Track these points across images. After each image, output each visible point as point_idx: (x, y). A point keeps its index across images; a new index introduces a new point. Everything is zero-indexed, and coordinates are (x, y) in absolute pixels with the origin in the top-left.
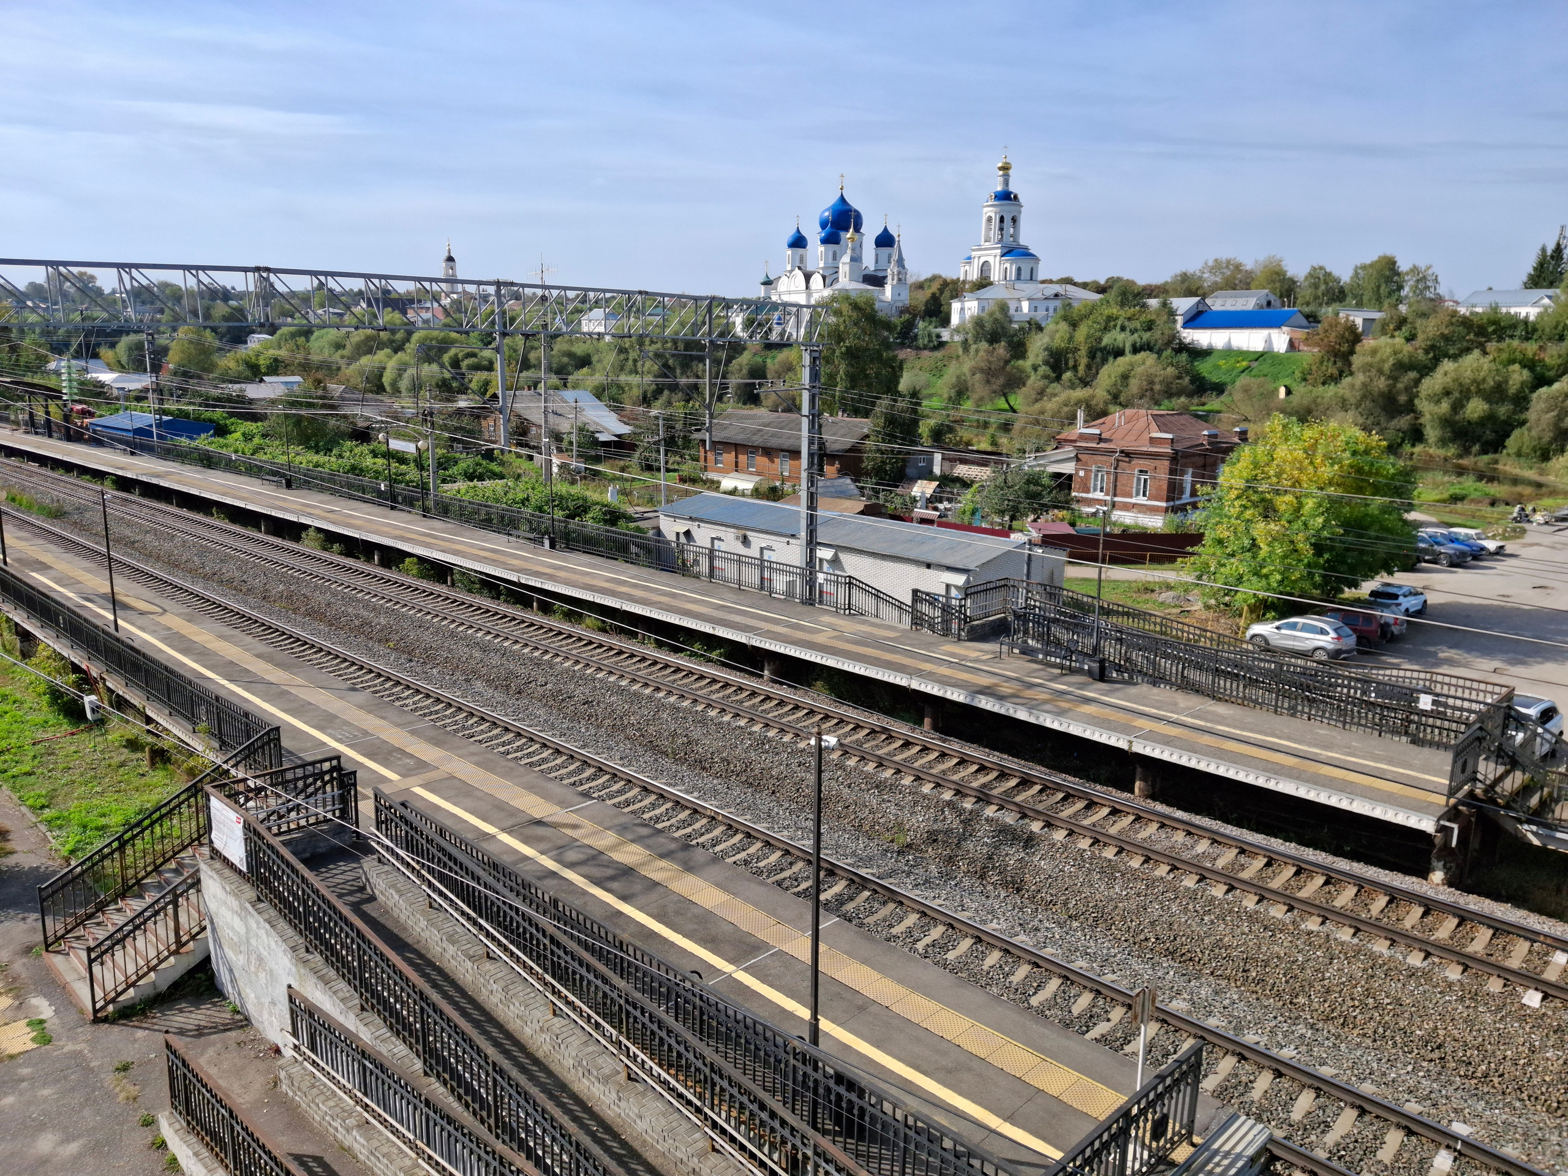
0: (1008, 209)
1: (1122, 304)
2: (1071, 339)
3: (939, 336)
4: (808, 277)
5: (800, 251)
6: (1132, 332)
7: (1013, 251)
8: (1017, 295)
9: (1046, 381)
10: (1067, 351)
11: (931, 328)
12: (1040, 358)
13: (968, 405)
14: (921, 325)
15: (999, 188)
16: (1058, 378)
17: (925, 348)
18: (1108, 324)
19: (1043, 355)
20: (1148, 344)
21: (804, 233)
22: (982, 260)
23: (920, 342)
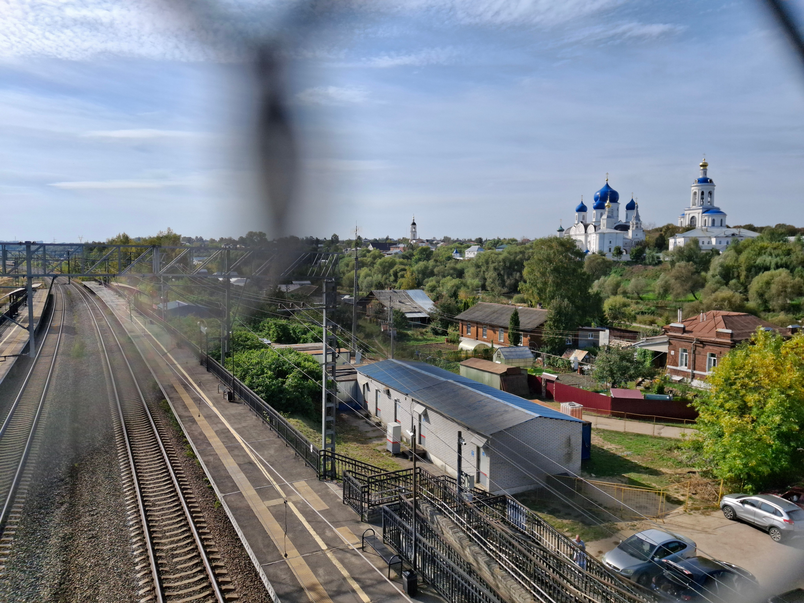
0: (706, 188)
1: (771, 240)
2: (737, 260)
3: (658, 258)
4: (586, 227)
5: (583, 213)
6: (776, 256)
7: (709, 210)
8: (708, 234)
9: (718, 285)
10: (733, 267)
11: (654, 253)
12: (718, 271)
13: (670, 298)
14: (647, 251)
15: (701, 177)
16: (727, 284)
17: (650, 264)
18: (761, 251)
19: (719, 269)
20: (786, 263)
21: (585, 204)
22: (691, 216)
23: (647, 261)
